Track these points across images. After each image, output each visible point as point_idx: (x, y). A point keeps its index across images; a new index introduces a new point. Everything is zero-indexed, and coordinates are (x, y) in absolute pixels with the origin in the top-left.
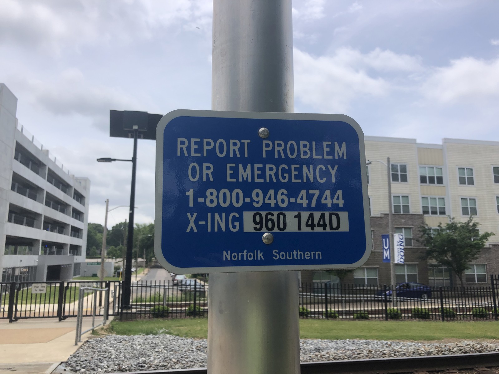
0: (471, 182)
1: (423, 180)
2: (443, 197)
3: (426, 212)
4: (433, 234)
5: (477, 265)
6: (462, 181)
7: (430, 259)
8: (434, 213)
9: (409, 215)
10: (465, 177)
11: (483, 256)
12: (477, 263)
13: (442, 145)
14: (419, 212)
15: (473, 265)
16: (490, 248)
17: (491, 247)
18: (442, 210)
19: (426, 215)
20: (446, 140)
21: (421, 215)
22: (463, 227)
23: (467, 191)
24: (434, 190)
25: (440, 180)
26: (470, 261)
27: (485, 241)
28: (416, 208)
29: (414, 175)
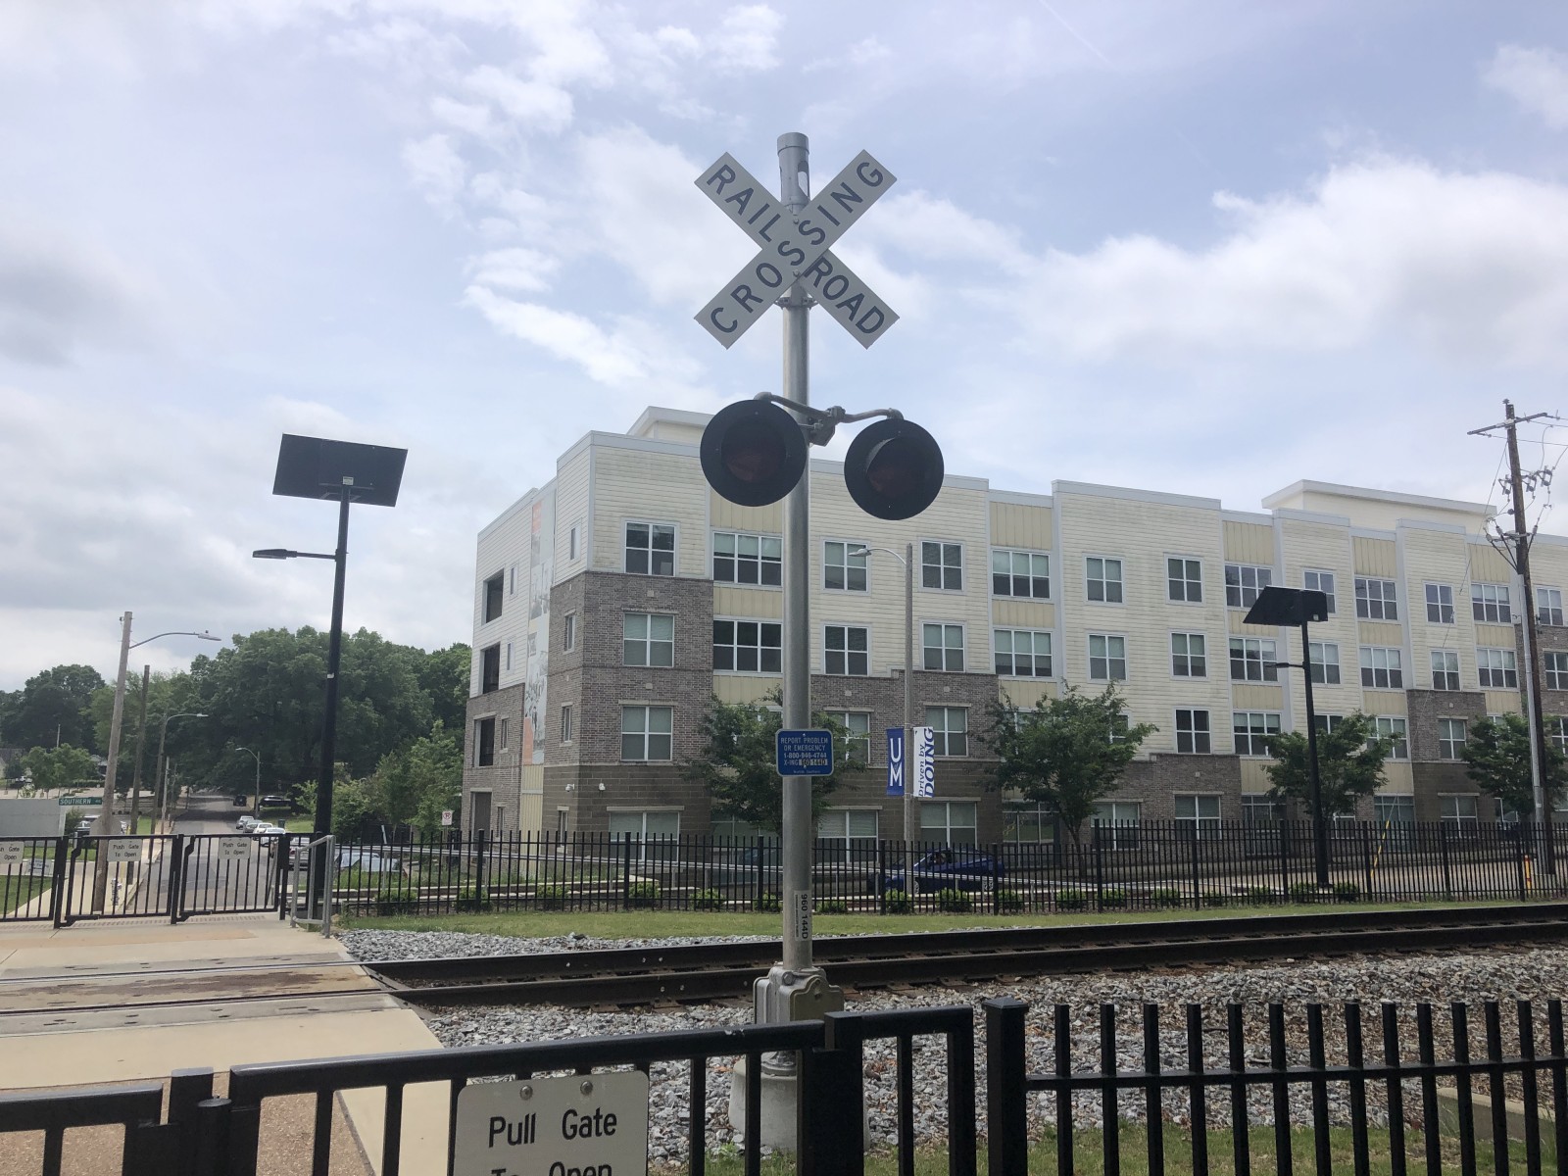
0: (1115, 595)
1: (1001, 585)
2: (1046, 631)
3: (1003, 668)
4: (1018, 725)
5: (1118, 804)
6: (1095, 592)
7: (1007, 788)
8: (1024, 671)
9: (962, 674)
10: (1102, 582)
11: (1135, 783)
12: (1119, 800)
13: (1052, 498)
14: (988, 669)
15: (1109, 805)
16: (1151, 762)
17: (1154, 758)
18: (1044, 665)
19: (1002, 677)
20: (1061, 486)
21: (992, 676)
22: (1089, 710)
23: (1105, 617)
24: (1024, 611)
25: (1042, 588)
26: (1101, 795)
27: (1135, 744)
28: (979, 658)
29: (977, 572)
